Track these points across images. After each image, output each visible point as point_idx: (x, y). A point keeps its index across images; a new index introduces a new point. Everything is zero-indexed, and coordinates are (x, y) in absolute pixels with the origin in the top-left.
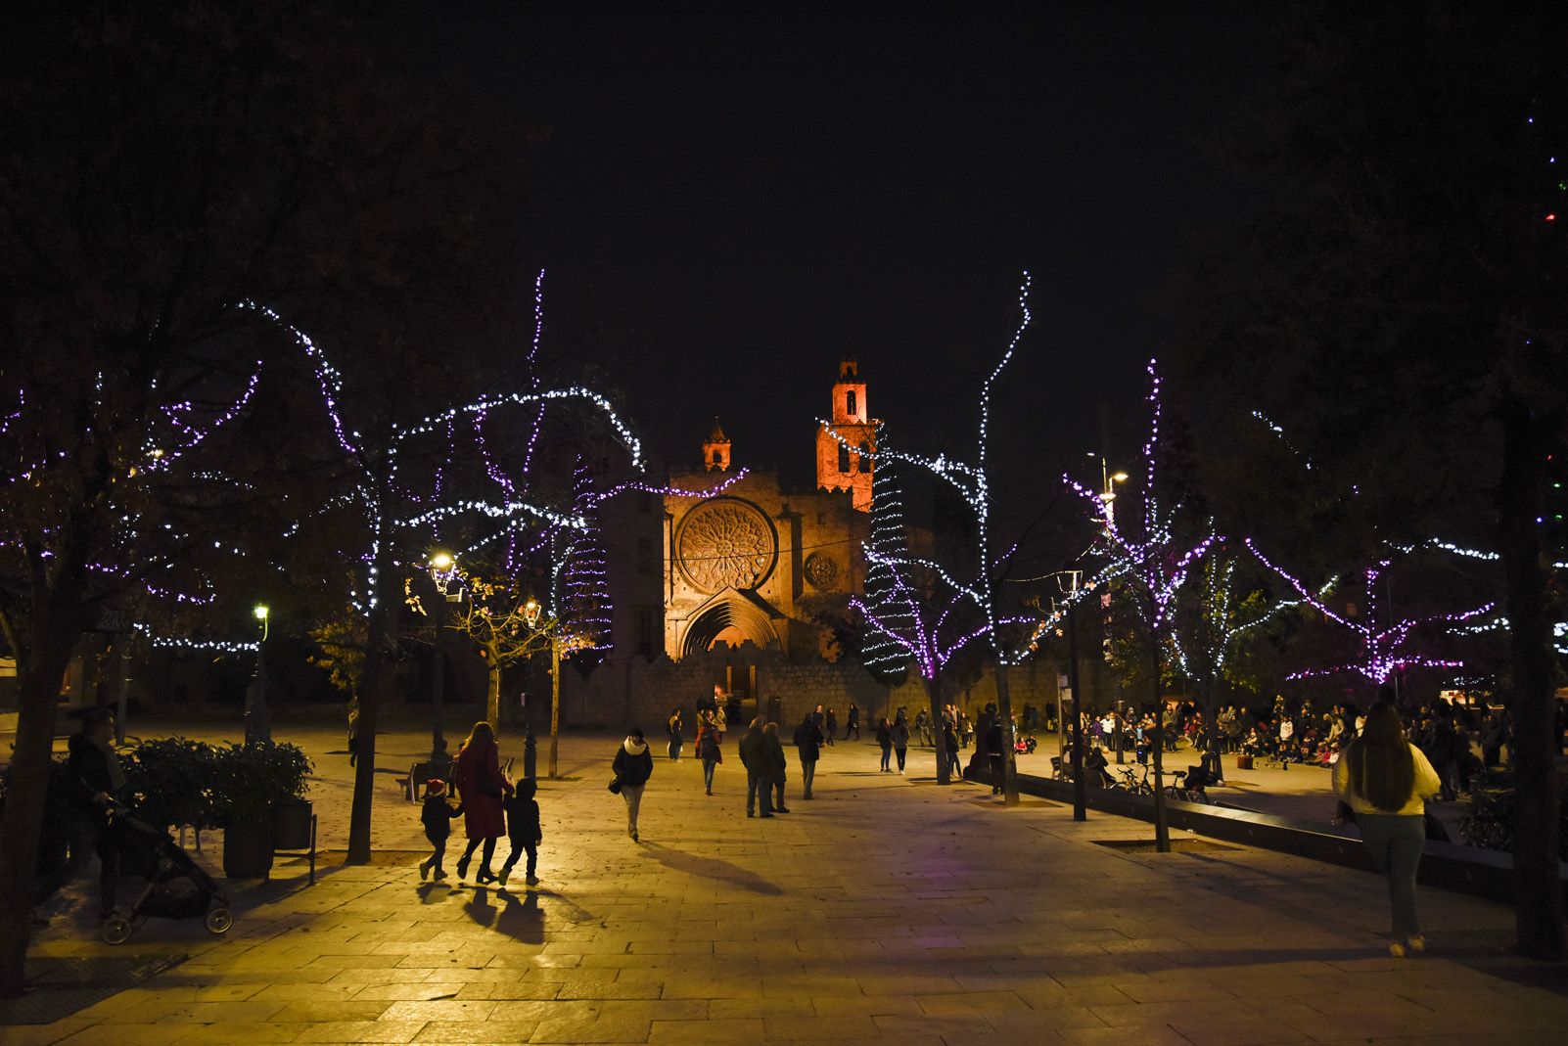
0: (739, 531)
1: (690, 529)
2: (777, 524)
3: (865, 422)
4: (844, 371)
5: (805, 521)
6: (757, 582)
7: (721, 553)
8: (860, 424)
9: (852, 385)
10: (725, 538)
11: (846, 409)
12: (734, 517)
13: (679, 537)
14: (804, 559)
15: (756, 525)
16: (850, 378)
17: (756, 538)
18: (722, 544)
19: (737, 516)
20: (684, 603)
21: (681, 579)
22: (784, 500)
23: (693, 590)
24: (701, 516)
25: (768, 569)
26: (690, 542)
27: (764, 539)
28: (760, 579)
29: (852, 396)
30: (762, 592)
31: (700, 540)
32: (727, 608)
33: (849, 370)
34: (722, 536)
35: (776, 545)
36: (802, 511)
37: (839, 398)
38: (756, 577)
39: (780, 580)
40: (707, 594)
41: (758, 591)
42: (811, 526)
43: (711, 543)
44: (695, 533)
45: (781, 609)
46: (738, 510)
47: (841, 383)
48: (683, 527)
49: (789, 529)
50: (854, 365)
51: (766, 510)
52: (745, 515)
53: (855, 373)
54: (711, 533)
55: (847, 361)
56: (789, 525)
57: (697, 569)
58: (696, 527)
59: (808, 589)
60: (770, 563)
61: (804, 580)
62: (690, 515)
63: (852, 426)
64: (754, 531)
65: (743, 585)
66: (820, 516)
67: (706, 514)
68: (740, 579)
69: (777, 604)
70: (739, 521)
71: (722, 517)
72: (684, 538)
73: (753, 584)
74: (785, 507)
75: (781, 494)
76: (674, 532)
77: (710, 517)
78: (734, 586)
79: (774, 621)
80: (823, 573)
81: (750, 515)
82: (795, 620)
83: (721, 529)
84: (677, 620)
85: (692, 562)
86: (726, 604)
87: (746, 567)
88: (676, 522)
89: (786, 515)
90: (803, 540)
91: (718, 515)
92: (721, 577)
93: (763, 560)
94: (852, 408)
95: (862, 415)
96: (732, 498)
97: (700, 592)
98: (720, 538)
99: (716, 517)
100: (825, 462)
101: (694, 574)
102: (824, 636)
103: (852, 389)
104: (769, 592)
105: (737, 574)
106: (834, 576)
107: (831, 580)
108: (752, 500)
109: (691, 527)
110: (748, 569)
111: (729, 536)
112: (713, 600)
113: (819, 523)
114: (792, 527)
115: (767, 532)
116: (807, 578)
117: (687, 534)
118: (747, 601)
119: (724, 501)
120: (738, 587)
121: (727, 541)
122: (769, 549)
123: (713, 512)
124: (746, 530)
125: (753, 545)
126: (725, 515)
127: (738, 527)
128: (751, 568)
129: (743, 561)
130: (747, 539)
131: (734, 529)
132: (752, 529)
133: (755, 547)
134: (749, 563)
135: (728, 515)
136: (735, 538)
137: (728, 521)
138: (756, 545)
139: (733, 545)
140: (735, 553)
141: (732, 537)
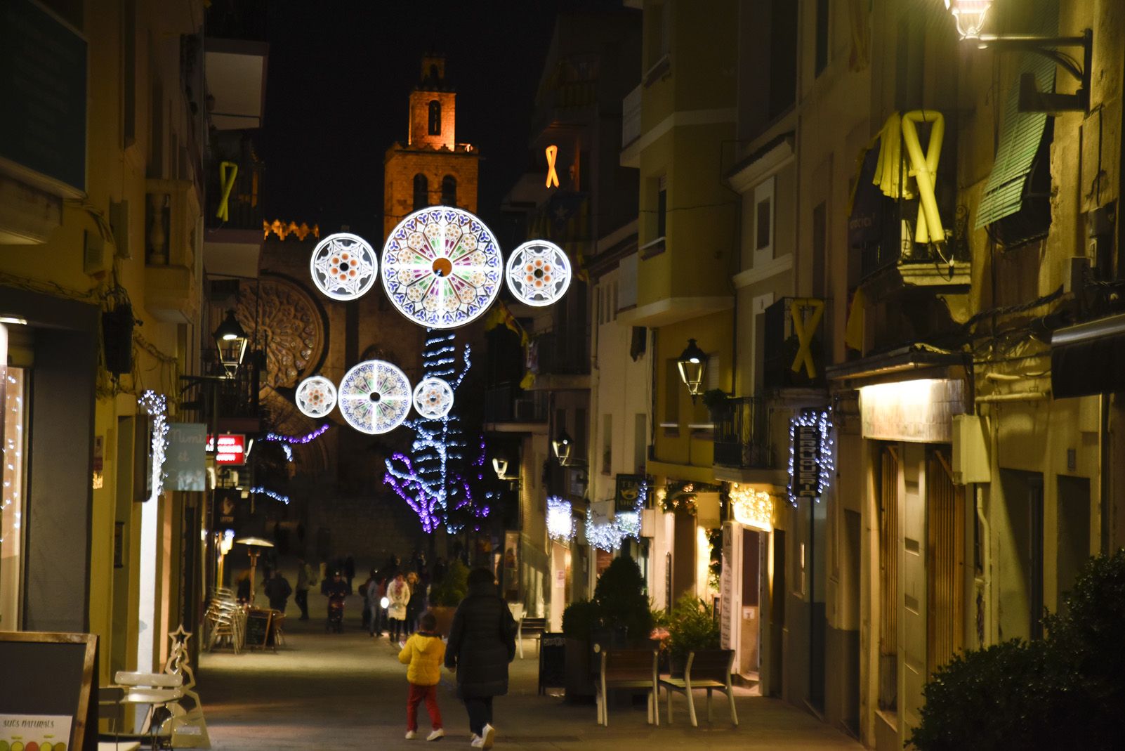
0: (280, 314)
2: (329, 309)
3: (452, 147)
4: (426, 72)
5: (363, 306)
8: (444, 151)
9: (436, 94)
10: (263, 324)
11: (426, 127)
12: (275, 298)
14: (360, 353)
15: (303, 309)
16: (434, 83)
17: (301, 325)
19: (278, 297)
25: (316, 363)
27: (312, 326)
28: (305, 375)
29: (435, 109)
33: (434, 70)
35: (327, 336)
37: (418, 111)
38: (300, 373)
42: (371, 313)
46: (280, 289)
47: (422, 90)
49: (344, 315)
50: (440, 63)
52: (288, 295)
53: (441, 75)
54: (245, 317)
55: (431, 56)
56: (343, 311)
60: (320, 353)
63: (435, 151)
64: (299, 315)
65: (284, 383)
66: (382, 300)
68: (280, 375)
70: (281, 303)
71: (261, 298)
73: (296, 382)
77: (245, 296)
78: (273, 385)
81: (295, 295)
83: (258, 312)
86: (263, 406)
87: (287, 361)
90: (360, 329)
91: (255, 294)
93: (309, 352)
94: (435, 130)
95: (448, 138)
98: (257, 323)
99: (253, 297)
100: (394, 202)
103: (437, 99)
111: (267, 321)
113: (380, 309)
114: (347, 314)
118: (288, 403)
120: (278, 384)
121: (266, 328)
122: (318, 339)
123: (249, 290)
124: (289, 314)
125: (297, 333)
126: (263, 295)
127: (279, 310)
128: (295, 361)
129: (284, 352)
130: (290, 325)
131: (274, 312)
132: (297, 314)
133: (300, 336)
134: (292, 356)
135: (267, 294)
136: (275, 324)
137: (268, 302)
138: (301, 334)
139: (273, 333)
140: (274, 342)
141: (272, 323)
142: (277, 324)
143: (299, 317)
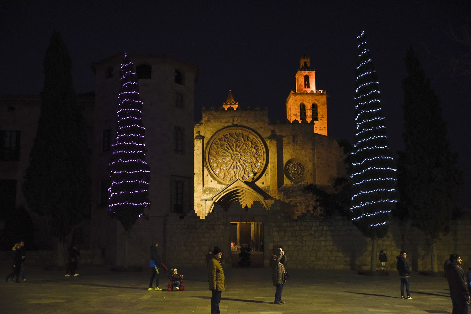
0: (244, 146)
1: (214, 145)
2: (268, 143)
3: (315, 92)
4: (302, 64)
5: (285, 140)
6: (256, 177)
7: (233, 160)
8: (312, 94)
9: (307, 72)
10: (236, 151)
11: (304, 85)
12: (241, 138)
13: (208, 150)
14: (284, 164)
15: (255, 143)
16: (306, 68)
17: (255, 151)
18: (234, 154)
19: (243, 138)
20: (211, 190)
21: (209, 175)
22: (272, 127)
23: (216, 182)
24: (222, 137)
25: (262, 169)
26: (215, 153)
27: (260, 151)
28: (258, 175)
29: (307, 78)
30: (259, 183)
31: (221, 151)
32: (237, 193)
33: (305, 63)
34: (234, 149)
35: (267, 155)
36: (284, 135)
37: (300, 79)
38: (255, 174)
39: (270, 176)
40: (225, 185)
41: (256, 183)
42: (289, 143)
43: (228, 154)
44: (218, 147)
45: (270, 194)
46: (244, 134)
47: (301, 70)
48: (210, 143)
49: (275, 144)
50: (308, 61)
51: (261, 134)
52: (248, 137)
53: (309, 65)
54: (227, 148)
55: (304, 58)
56: (275, 142)
57: (219, 170)
58: (218, 144)
59: (287, 182)
60: (264, 165)
61: (285, 176)
62: (215, 137)
63: (307, 94)
64: (253, 146)
65: (247, 179)
66: (294, 137)
67: (224, 136)
68: (245, 176)
69: (268, 191)
70: (245, 141)
71: (234, 138)
72: (211, 151)
73: (253, 179)
74: (273, 132)
75: (270, 124)
76: (205, 147)
77: (227, 138)
78: (242, 180)
79: (266, 201)
80: (296, 172)
81: (251, 137)
82: (279, 200)
83: (233, 145)
84: (206, 200)
85: (216, 165)
86: (237, 190)
87: (249, 169)
88: (206, 141)
89: (273, 136)
90: (284, 152)
91: (232, 137)
92: (234, 174)
93: (259, 164)
94: (307, 85)
95: (313, 87)
96: (240, 126)
97: (220, 183)
98: (233, 151)
99: (231, 138)
100: (292, 115)
101: (217, 172)
102: (297, 211)
103: (307, 74)
104: (263, 183)
105: (243, 173)
106: (303, 174)
107: (301, 177)
108: (252, 127)
109: (215, 144)
110: (250, 170)
111: (238, 149)
112: (229, 188)
113: (293, 141)
114: (277, 144)
115: (261, 146)
116: (286, 176)
117: (213, 148)
118: (249, 188)
119: (235, 128)
120: (244, 180)
121: (237, 153)
122: (263, 157)
123: (229, 135)
124: (248, 146)
125: (253, 155)
126: (236, 137)
127: (244, 144)
128: (252, 169)
129: (247, 164)
130: (249, 151)
131: (241, 145)
132: (252, 145)
133: (254, 156)
134: (251, 166)
135: (238, 136)
136: (242, 151)
137: (238, 140)
138: (255, 155)
139: (241, 155)
140: (242, 160)
141: (240, 150)
142: (243, 151)
143: (253, 147)
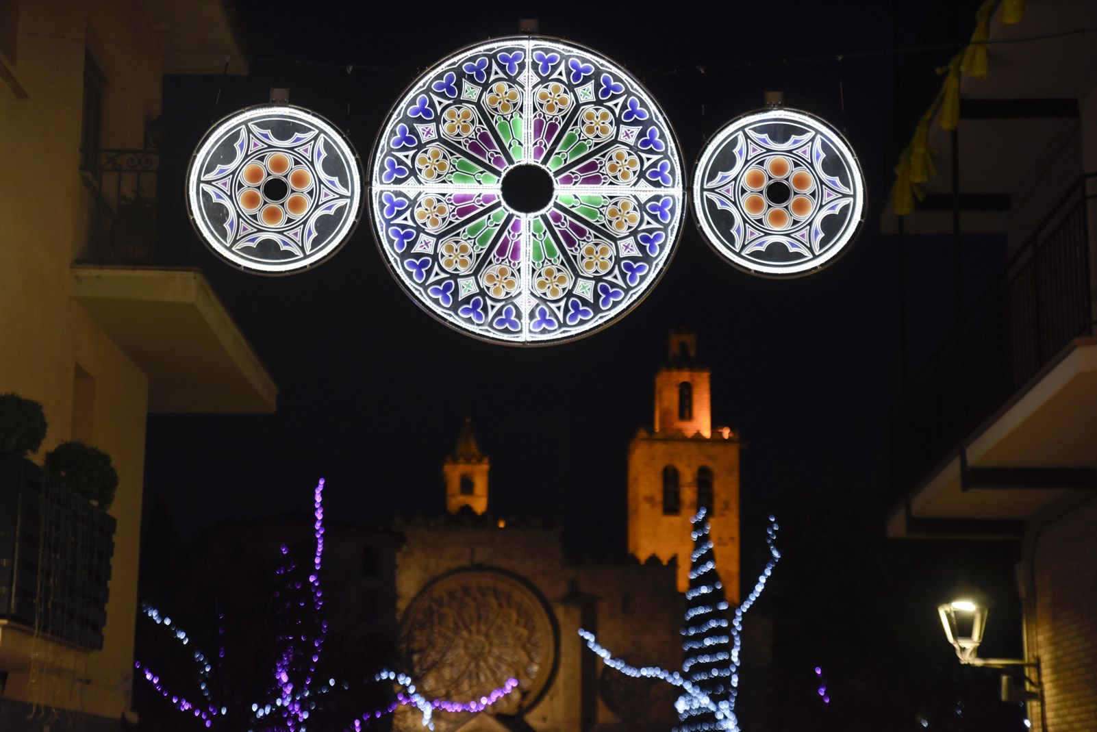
0: (499, 621)
1: (424, 617)
2: (560, 612)
3: (707, 433)
4: (674, 348)
5: (603, 607)
6: (526, 703)
8: (698, 438)
9: (687, 373)
10: (478, 632)
11: (676, 411)
12: (492, 599)
15: (527, 613)
16: (684, 361)
17: (525, 633)
18: (472, 642)
19: (497, 598)
22: (571, 573)
24: (442, 597)
25: (543, 682)
27: (538, 635)
28: (531, 698)
29: (686, 392)
30: (533, 719)
33: (683, 347)
34: (474, 628)
35: (557, 647)
36: (599, 591)
37: (665, 392)
38: (525, 695)
39: (561, 701)
41: (526, 717)
42: (613, 615)
43: (456, 639)
46: (498, 587)
47: (669, 368)
49: (578, 619)
50: (691, 339)
51: (543, 590)
52: (509, 596)
53: (692, 353)
54: (457, 624)
55: (680, 332)
56: (577, 613)
59: (605, 717)
60: (548, 672)
61: (600, 702)
62: (425, 595)
63: (685, 440)
64: (522, 621)
65: (504, 708)
66: (626, 600)
67: (448, 593)
70: (500, 606)
71: (474, 599)
73: (520, 706)
74: (573, 584)
75: (566, 564)
77: (455, 598)
78: (490, 711)
81: (517, 596)
83: (471, 618)
88: (401, 605)
89: (573, 597)
91: (468, 595)
92: (470, 694)
93: (536, 668)
94: (686, 411)
95: (702, 423)
96: (489, 568)
98: (470, 632)
99: (465, 599)
100: (640, 497)
103: (688, 379)
104: (544, 719)
108: (521, 572)
109: (424, 613)
111: (483, 628)
113: (625, 611)
114: (583, 617)
115: (542, 623)
116: (603, 699)
119: (477, 573)
120: (497, 710)
121: (481, 638)
122: (546, 651)
123: (460, 590)
124: (510, 620)
125: (521, 644)
126: (478, 596)
127: (498, 615)
128: (518, 680)
129: (504, 668)
130: (511, 634)
131: (492, 617)
132: (520, 619)
133: (524, 647)
134: (514, 673)
135: (483, 595)
136: (493, 633)
137: (483, 605)
138: (525, 645)
139: (490, 644)
140: (492, 655)
141: (489, 631)
142: (495, 633)
143: (523, 624)
